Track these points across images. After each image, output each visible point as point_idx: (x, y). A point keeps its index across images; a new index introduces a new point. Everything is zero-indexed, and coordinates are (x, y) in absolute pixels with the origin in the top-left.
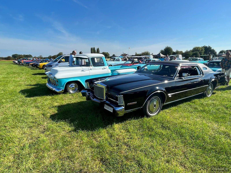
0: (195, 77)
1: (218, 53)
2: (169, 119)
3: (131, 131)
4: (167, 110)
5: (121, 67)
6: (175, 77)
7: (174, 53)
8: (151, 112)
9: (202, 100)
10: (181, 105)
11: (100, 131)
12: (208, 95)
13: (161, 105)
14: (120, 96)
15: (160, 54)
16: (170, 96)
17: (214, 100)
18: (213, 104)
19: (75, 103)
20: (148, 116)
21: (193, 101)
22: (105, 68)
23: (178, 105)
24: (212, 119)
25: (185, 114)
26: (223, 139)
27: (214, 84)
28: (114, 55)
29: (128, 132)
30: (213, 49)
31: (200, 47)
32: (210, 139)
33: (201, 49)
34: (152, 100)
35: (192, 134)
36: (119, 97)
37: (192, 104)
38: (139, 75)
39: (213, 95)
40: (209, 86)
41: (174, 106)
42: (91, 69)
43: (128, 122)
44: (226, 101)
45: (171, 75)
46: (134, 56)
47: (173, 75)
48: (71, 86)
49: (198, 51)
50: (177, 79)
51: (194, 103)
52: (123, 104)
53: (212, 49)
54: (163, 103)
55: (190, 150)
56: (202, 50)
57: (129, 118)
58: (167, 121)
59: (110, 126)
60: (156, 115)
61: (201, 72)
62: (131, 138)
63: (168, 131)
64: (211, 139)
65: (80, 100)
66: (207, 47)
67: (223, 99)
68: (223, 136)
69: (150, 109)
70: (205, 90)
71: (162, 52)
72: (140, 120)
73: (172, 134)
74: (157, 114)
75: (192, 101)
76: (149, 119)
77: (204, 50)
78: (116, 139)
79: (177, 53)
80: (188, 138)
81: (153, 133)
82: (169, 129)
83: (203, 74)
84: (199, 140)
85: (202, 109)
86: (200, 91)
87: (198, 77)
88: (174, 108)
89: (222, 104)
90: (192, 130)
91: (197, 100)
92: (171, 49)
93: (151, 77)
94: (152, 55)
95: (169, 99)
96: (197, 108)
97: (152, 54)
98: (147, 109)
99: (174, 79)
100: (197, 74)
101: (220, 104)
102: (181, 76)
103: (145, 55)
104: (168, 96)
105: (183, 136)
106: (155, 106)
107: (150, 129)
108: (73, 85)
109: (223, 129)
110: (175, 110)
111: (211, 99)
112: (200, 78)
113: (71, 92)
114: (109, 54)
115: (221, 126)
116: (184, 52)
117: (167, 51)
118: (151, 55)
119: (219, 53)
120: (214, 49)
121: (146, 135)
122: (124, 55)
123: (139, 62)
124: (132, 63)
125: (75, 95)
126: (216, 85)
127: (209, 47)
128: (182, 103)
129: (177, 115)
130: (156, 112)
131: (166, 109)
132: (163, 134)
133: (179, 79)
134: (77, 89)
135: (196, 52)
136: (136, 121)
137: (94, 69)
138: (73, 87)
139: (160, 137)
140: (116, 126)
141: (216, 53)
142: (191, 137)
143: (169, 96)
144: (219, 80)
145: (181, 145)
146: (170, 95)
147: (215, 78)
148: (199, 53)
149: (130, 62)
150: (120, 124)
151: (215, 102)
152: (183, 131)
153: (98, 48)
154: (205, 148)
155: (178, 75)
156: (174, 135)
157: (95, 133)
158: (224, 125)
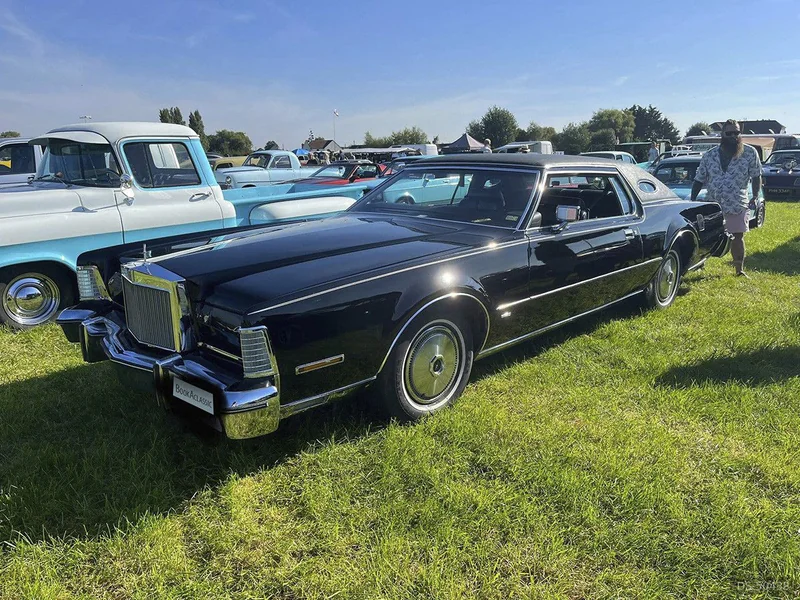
0: (607, 223)
1: (682, 135)
2: (505, 424)
3: (316, 507)
4: (495, 381)
5: (292, 191)
6: (523, 226)
7: (523, 136)
8: (423, 398)
9: (641, 324)
10: (555, 352)
11: (140, 530)
12: (662, 299)
13: (468, 359)
14: (250, 330)
15: (469, 137)
16: (507, 314)
17: (686, 320)
18: (685, 335)
19: (31, 382)
20: (407, 418)
21: (606, 329)
22: (205, 196)
23: (541, 351)
24: (686, 406)
25: (574, 394)
26: (743, 500)
27: (685, 252)
28: (271, 146)
29: (300, 515)
30: (666, 120)
31: (620, 110)
32: (687, 506)
33: (621, 121)
34: (424, 339)
35: (609, 492)
36: (247, 336)
37: (604, 345)
38: (364, 220)
39: (679, 300)
40: (664, 262)
41: (527, 359)
42: (128, 202)
43: (306, 457)
44: (730, 322)
45: (509, 218)
46: (360, 147)
47: (515, 218)
48: (19, 291)
49: (614, 125)
50: (535, 234)
51: (608, 336)
52: (274, 370)
53: (662, 117)
54: (476, 350)
55: (608, 582)
56: (626, 124)
57: (312, 439)
58: (497, 433)
59: (209, 492)
60: (443, 409)
61: (633, 201)
62: (313, 553)
63: (502, 490)
64: (693, 509)
65: (67, 361)
66: (645, 110)
67: (722, 314)
68: (741, 483)
69: (418, 383)
70: (648, 278)
71: (476, 132)
72: (368, 444)
73: (519, 500)
74: (450, 405)
75: (598, 331)
76: (412, 430)
77: (633, 123)
78: (228, 568)
79: (533, 135)
80: (591, 513)
81: (428, 509)
82: (506, 476)
83: (640, 212)
84: (643, 517)
85: (642, 362)
86: (630, 286)
87: (618, 221)
88: (524, 368)
89: (717, 336)
90: (609, 468)
91: (618, 325)
92: (511, 118)
93: (418, 231)
94: (434, 142)
95: (503, 328)
96: (622, 361)
97: (436, 139)
98: (399, 383)
99: (520, 235)
100: (617, 211)
101: (711, 337)
102: (549, 220)
103: (406, 143)
104: (496, 315)
105: (569, 508)
106: (438, 364)
107: (416, 485)
108: (33, 284)
109: (735, 449)
110: (529, 378)
111: (675, 316)
112: (628, 228)
113: (21, 320)
114: (247, 139)
115: (726, 435)
116: (561, 131)
117: (496, 127)
118: (432, 145)
119: (688, 135)
120: (671, 120)
121: (391, 525)
122: (320, 144)
123: (378, 169)
124: (346, 175)
125: (40, 339)
126: (690, 255)
127: (652, 110)
128: (561, 341)
129: (537, 400)
130: (445, 396)
131: (492, 373)
132: (475, 507)
133: (543, 232)
134: (56, 302)
135: (605, 131)
136: (350, 448)
137: (144, 201)
138: (30, 297)
139: (461, 525)
140: (243, 489)
141: (676, 133)
142: (606, 505)
143: (503, 311)
144: (701, 234)
145: (561, 559)
146: (505, 308)
147: (688, 227)
148: (617, 134)
149: (338, 173)
150: (267, 475)
151: (690, 329)
152: (570, 478)
153: (197, 113)
154: (674, 561)
155: (539, 215)
156: (528, 508)
157: (114, 545)
158: (738, 430)
